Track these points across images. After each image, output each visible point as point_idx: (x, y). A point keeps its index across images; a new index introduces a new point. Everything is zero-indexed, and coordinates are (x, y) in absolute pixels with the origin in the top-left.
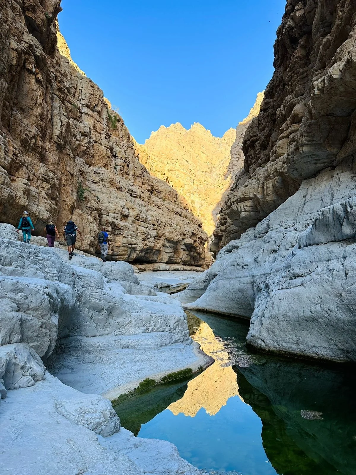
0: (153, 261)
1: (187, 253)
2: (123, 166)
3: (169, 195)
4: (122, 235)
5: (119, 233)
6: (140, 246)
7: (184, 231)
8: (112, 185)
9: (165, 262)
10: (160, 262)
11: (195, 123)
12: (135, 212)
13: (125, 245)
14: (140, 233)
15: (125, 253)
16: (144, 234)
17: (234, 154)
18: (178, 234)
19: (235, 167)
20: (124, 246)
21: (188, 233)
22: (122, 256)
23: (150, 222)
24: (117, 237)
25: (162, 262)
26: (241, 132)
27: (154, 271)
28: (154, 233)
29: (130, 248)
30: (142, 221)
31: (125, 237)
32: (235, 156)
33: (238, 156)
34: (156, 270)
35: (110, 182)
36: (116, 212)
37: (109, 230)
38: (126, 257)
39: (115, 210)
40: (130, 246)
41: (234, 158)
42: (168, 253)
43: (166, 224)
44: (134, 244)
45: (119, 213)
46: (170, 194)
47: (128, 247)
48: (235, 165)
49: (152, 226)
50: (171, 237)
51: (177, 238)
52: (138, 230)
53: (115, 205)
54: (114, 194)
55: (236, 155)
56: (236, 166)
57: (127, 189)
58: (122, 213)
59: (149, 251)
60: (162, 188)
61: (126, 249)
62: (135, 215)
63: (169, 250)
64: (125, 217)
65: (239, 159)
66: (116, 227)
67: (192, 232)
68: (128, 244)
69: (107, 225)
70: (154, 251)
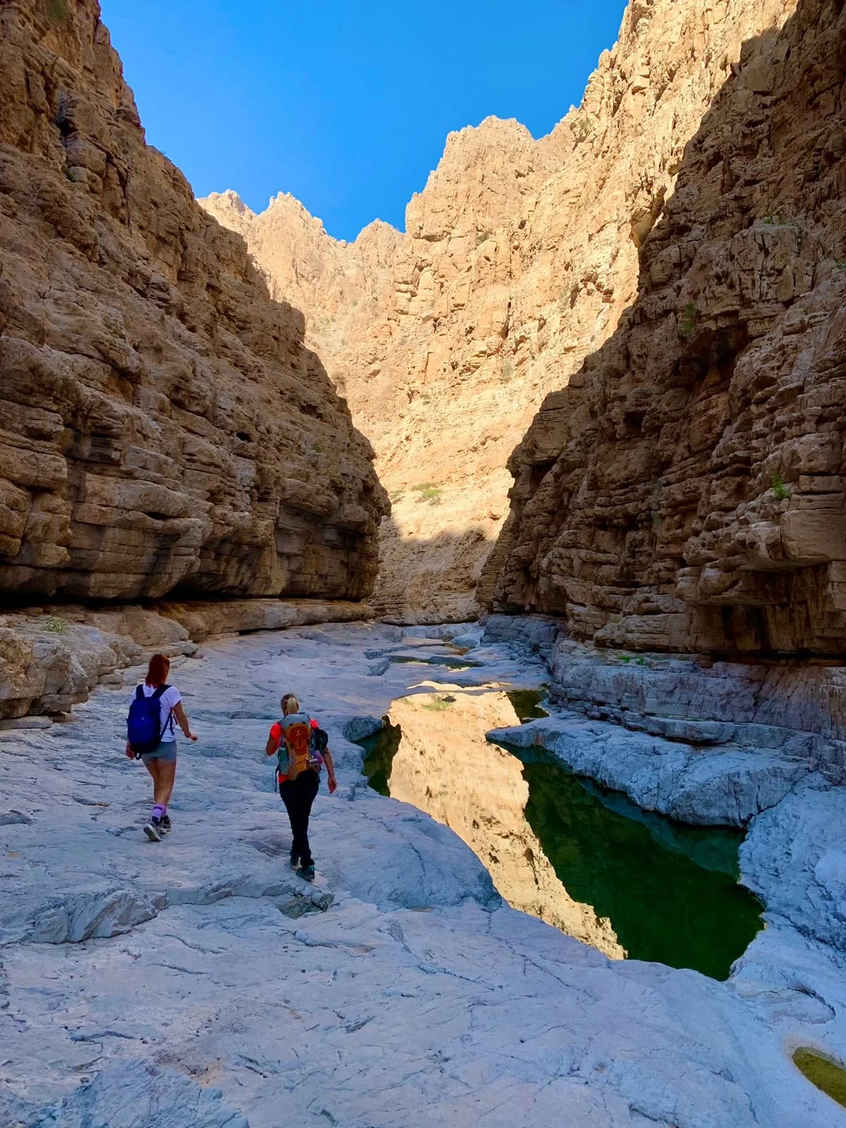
0: (236, 592)
1: (342, 556)
2: (100, 174)
3: (275, 338)
4: (117, 464)
5: (102, 456)
6: (198, 525)
7: (339, 474)
8: (55, 223)
9: (279, 591)
10: (261, 592)
11: (280, 193)
12: (170, 364)
13: (133, 516)
14: (194, 466)
15: (131, 557)
16: (212, 469)
17: (401, 280)
18: (326, 485)
19: (405, 316)
20: (127, 525)
21: (352, 482)
22: (113, 576)
23: (230, 421)
24: (89, 476)
25: (270, 592)
26: (419, 219)
27: (243, 633)
28: (245, 471)
29: (156, 533)
30: (197, 413)
31: (129, 475)
32: (404, 287)
33: (411, 287)
34: (251, 628)
35: (43, 208)
36: (81, 346)
37: (49, 427)
38: (132, 578)
39: (75, 337)
40: (159, 524)
41: (399, 291)
42: (289, 557)
43: (284, 441)
44: (178, 517)
45: (96, 354)
46: (277, 335)
47: (145, 531)
48: (402, 312)
49: (239, 441)
50: (304, 493)
51: (322, 499)
52: (187, 450)
53: (73, 312)
54: (68, 265)
55: (406, 283)
56: (406, 313)
57: (123, 265)
58: (113, 354)
59: (227, 548)
60: (250, 308)
61: (135, 537)
62: (168, 380)
63: (293, 547)
64: (126, 380)
65: (414, 295)
66: (86, 418)
67: (364, 482)
68: (149, 514)
69: (32, 400)
70: (246, 548)
